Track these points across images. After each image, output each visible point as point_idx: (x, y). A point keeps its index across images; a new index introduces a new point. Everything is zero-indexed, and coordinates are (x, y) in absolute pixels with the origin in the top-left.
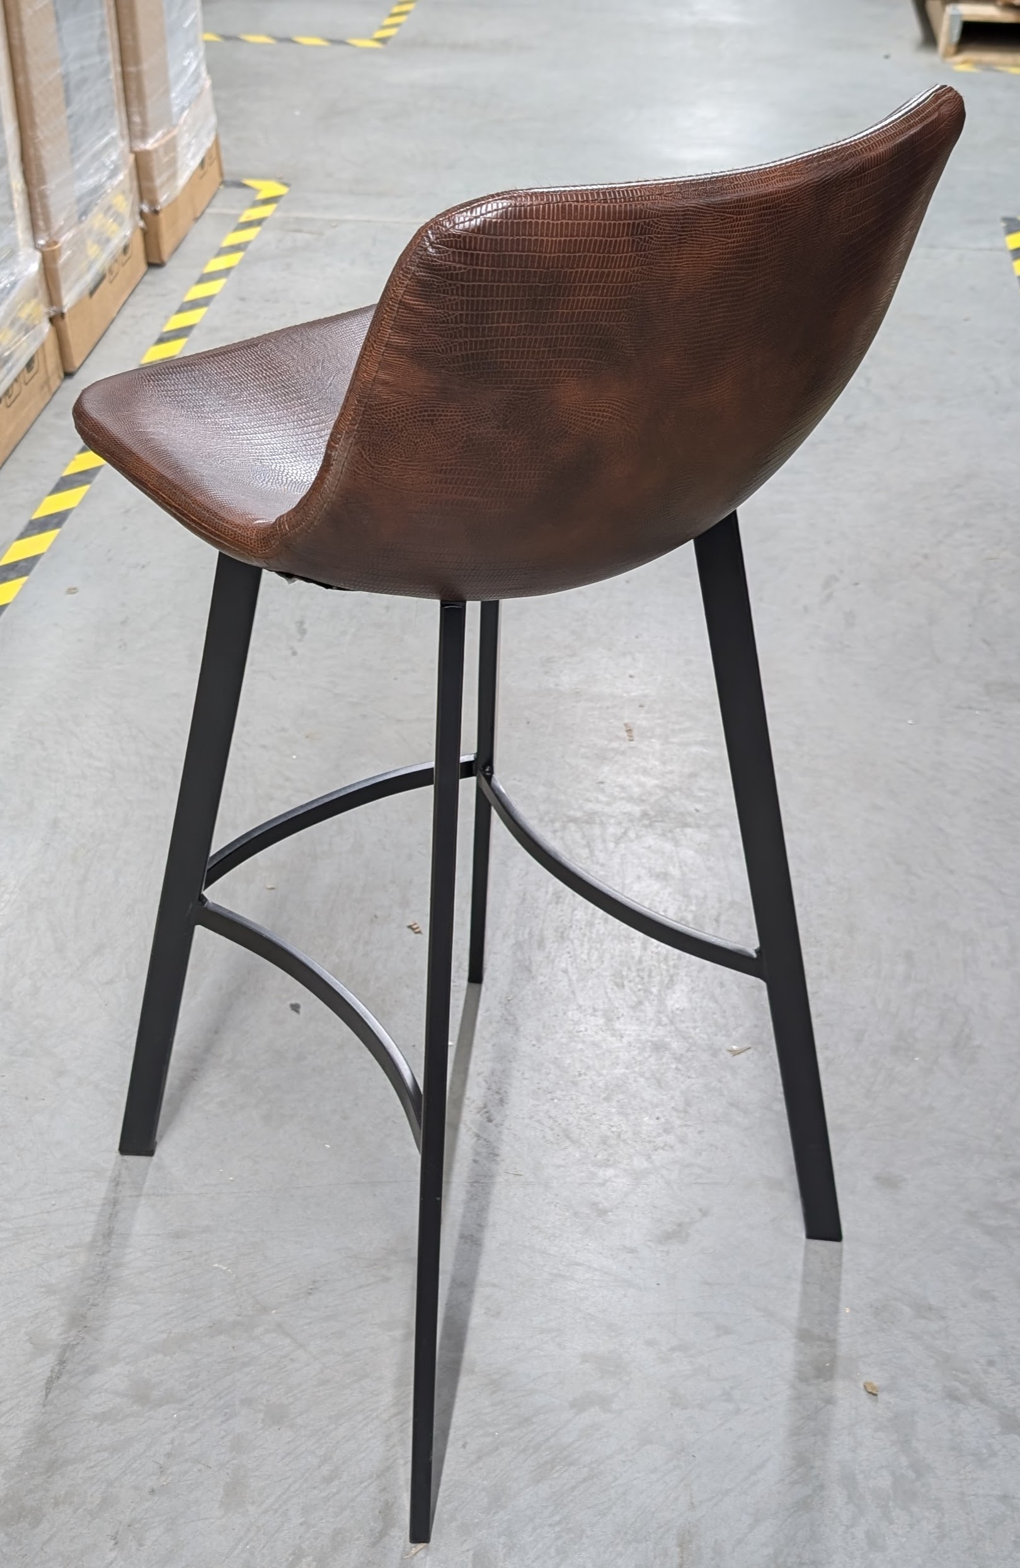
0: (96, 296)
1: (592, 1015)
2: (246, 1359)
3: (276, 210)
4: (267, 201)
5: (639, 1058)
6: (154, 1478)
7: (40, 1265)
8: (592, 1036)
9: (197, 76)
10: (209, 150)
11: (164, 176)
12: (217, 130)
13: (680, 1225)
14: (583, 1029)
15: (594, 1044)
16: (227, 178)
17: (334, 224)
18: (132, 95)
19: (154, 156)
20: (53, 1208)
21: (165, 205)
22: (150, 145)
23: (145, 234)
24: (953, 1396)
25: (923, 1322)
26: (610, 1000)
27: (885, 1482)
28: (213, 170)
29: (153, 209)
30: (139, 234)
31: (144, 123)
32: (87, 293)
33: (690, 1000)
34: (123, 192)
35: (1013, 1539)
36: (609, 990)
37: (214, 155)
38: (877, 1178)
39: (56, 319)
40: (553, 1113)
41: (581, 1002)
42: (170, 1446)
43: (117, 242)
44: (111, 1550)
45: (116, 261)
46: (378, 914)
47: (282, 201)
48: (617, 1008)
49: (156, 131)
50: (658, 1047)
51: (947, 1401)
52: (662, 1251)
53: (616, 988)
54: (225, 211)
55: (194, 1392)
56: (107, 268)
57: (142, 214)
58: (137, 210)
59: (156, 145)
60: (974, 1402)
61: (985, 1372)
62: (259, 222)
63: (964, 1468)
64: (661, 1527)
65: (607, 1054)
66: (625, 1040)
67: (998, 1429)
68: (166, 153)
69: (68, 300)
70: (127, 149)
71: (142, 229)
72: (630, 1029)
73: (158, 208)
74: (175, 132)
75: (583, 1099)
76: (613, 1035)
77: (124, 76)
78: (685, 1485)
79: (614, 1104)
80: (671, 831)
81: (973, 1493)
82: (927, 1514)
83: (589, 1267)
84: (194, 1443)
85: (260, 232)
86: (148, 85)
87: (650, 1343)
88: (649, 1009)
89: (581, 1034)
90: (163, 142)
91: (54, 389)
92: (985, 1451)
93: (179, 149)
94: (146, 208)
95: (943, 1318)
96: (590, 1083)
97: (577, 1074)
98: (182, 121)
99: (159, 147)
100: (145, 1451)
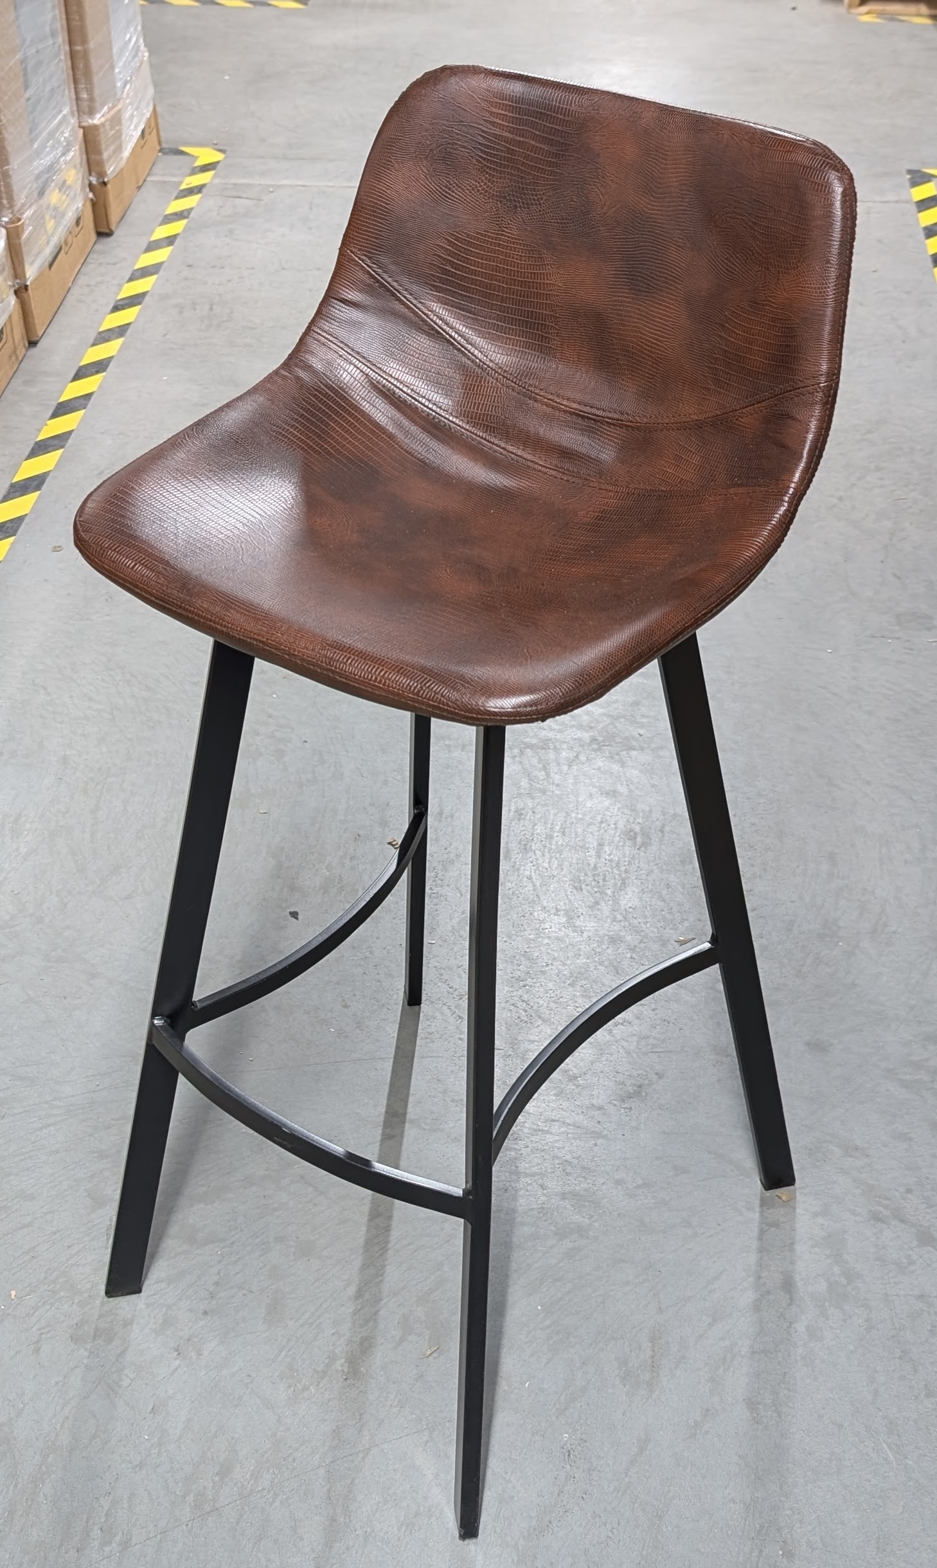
0: (53, 269)
1: (555, 914)
2: (276, 1205)
3: (214, 177)
4: (205, 168)
5: (598, 950)
6: (206, 1302)
7: (91, 1135)
8: (557, 933)
9: (137, 49)
10: (149, 120)
11: (112, 149)
12: (154, 100)
13: (640, 1086)
14: (548, 927)
15: (558, 939)
16: (164, 145)
17: (271, 190)
18: (79, 74)
19: (102, 130)
20: (98, 1088)
21: (111, 177)
22: (97, 120)
23: (94, 204)
24: (876, 1218)
25: (850, 1159)
26: (570, 901)
27: (822, 1287)
28: (152, 139)
29: (101, 180)
30: (89, 204)
31: (92, 99)
32: (47, 264)
33: (641, 899)
34: (75, 167)
35: (929, 1328)
36: (569, 893)
37: (153, 124)
38: (808, 1044)
39: (21, 291)
40: (525, 997)
41: (545, 903)
42: (218, 1276)
43: (70, 216)
44: (175, 1359)
45: (70, 233)
46: (361, 833)
47: (219, 166)
48: (577, 908)
49: (103, 106)
50: (614, 940)
51: (873, 1222)
52: (626, 1108)
53: (574, 891)
54: (166, 179)
55: (233, 1233)
56: (63, 240)
57: (90, 185)
58: (87, 182)
59: (103, 119)
60: (895, 1222)
61: (904, 1199)
62: (199, 189)
63: (888, 1274)
64: (635, 1327)
65: (570, 947)
66: (585, 934)
67: (915, 1243)
68: (112, 128)
69: (31, 272)
70: (77, 125)
71: (92, 200)
72: (589, 925)
73: (106, 180)
74: (119, 106)
75: (551, 985)
76: (574, 931)
77: (73, 55)
78: (654, 1294)
79: (578, 988)
80: (618, 754)
81: (895, 1294)
82: (857, 1311)
83: (564, 1123)
84: (237, 1274)
85: (201, 198)
86: (95, 63)
87: (619, 1182)
88: (605, 908)
89: (546, 931)
90: (109, 116)
91: (20, 359)
92: (905, 1261)
93: (123, 122)
94: (94, 180)
95: (868, 1156)
96: (556, 971)
97: (545, 964)
98: (124, 95)
99: (107, 120)
100: (196, 1281)
